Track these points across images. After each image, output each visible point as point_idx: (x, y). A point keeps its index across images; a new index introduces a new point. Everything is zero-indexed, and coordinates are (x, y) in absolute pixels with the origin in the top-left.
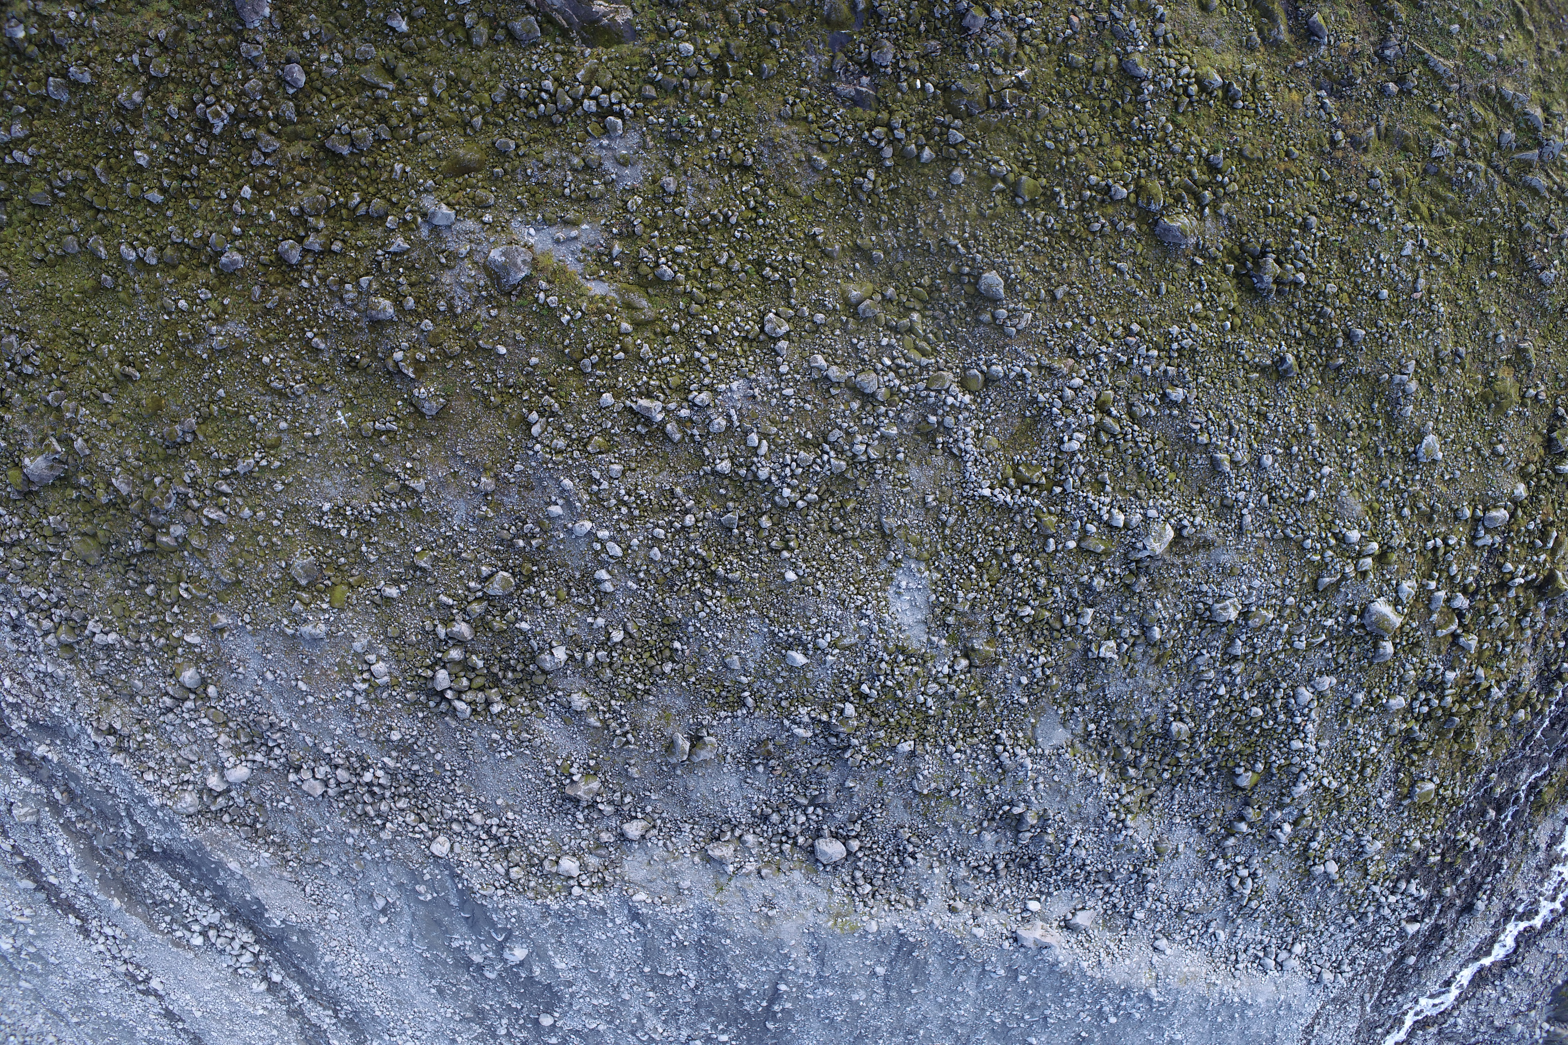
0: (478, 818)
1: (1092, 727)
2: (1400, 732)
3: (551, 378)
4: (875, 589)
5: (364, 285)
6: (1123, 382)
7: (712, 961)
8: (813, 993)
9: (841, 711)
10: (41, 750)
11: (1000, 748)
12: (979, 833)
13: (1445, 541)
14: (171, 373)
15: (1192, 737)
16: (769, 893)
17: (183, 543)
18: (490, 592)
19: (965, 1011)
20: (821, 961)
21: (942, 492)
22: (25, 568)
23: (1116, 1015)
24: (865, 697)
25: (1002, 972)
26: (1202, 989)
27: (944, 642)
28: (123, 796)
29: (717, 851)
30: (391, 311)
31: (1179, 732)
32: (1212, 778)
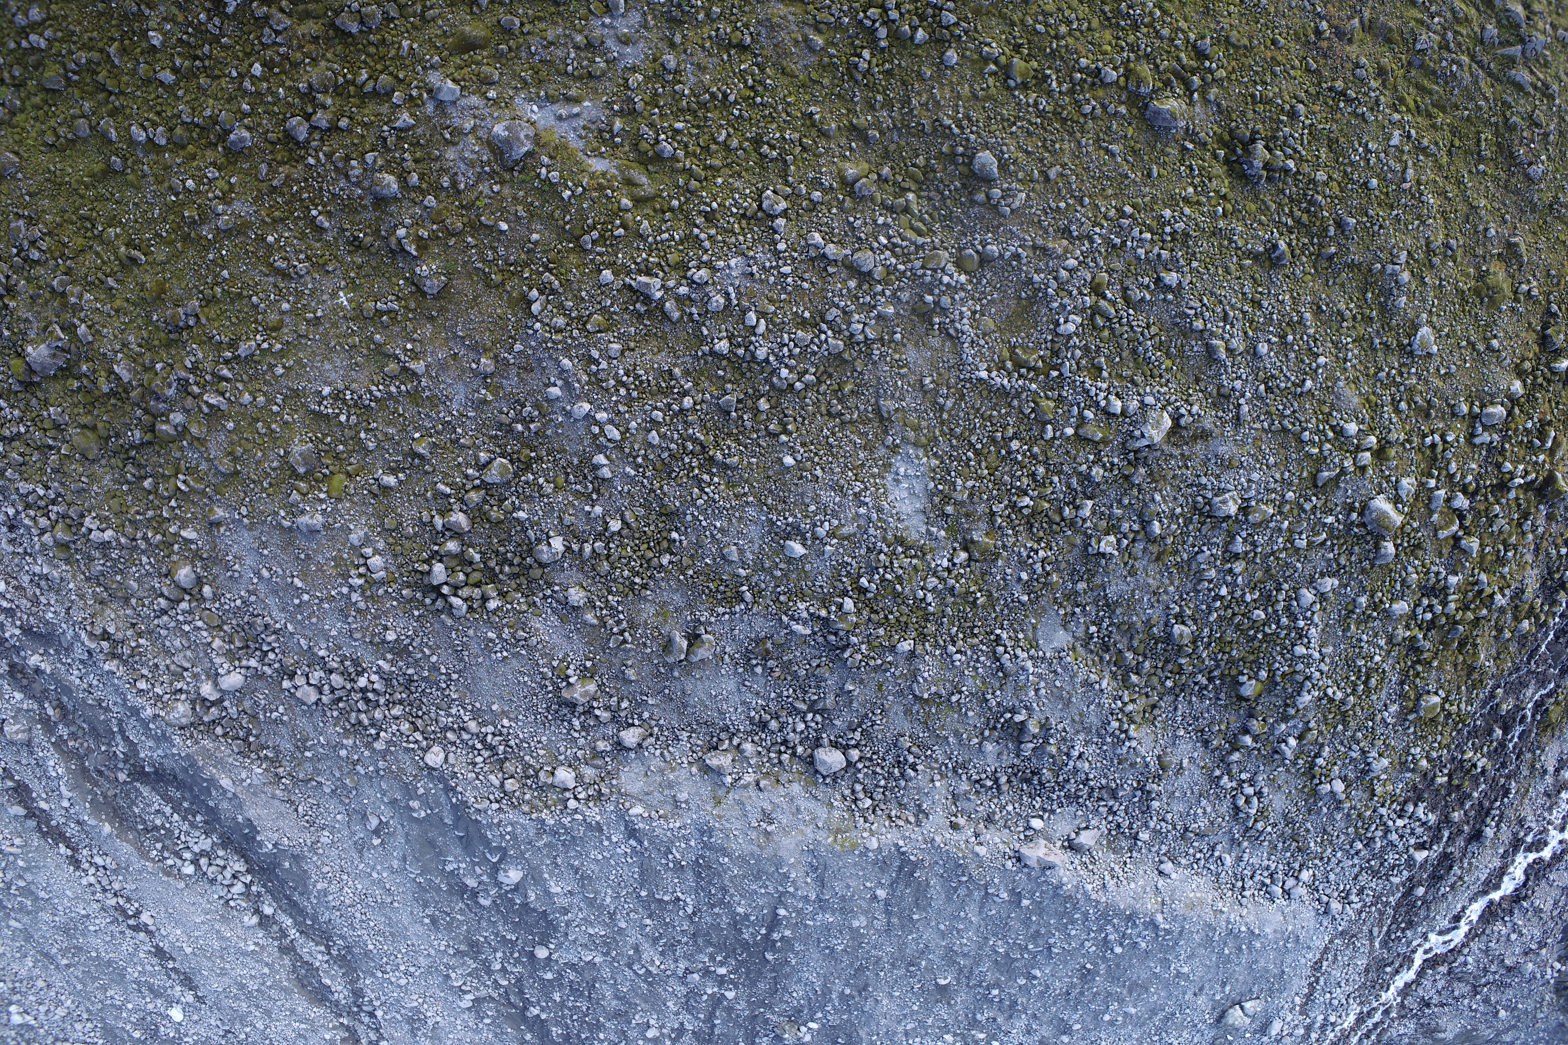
0: (473, 726)
1: (1093, 629)
2: (1404, 639)
3: (551, 256)
4: (873, 476)
5: (370, 161)
6: (1118, 265)
7: (710, 883)
8: (814, 919)
9: (840, 606)
10: (34, 660)
11: (1001, 649)
12: (980, 744)
13: (1443, 437)
14: (176, 255)
15: (1194, 642)
16: (768, 807)
17: (183, 431)
18: (488, 480)
19: (968, 940)
20: (821, 882)
21: (940, 374)
22: (24, 464)
23: (1121, 945)
24: (864, 591)
25: (1005, 895)
26: (1209, 917)
27: (943, 533)
28: (115, 709)
29: (714, 760)
30: (395, 186)
31: (1181, 635)
32: (1215, 688)
